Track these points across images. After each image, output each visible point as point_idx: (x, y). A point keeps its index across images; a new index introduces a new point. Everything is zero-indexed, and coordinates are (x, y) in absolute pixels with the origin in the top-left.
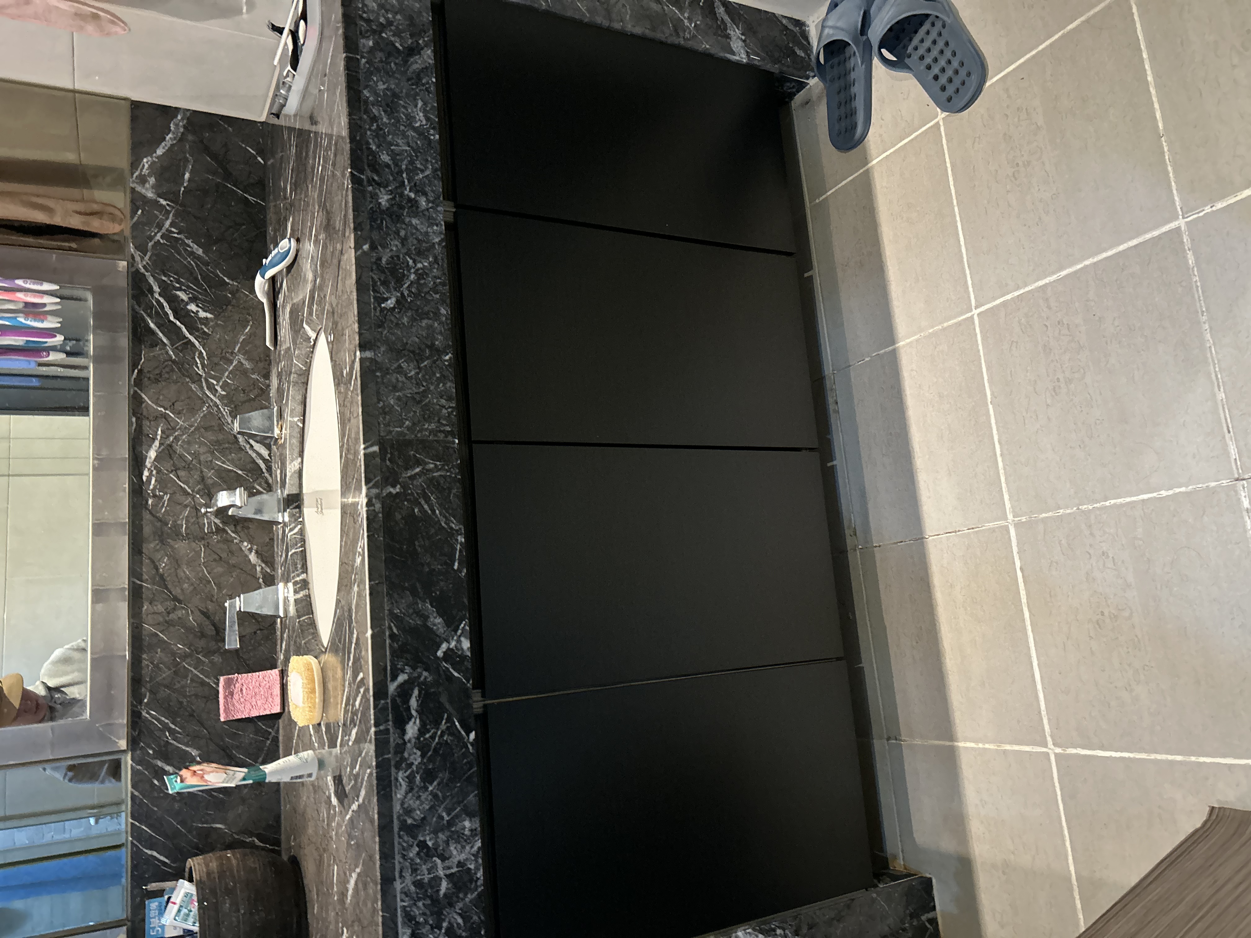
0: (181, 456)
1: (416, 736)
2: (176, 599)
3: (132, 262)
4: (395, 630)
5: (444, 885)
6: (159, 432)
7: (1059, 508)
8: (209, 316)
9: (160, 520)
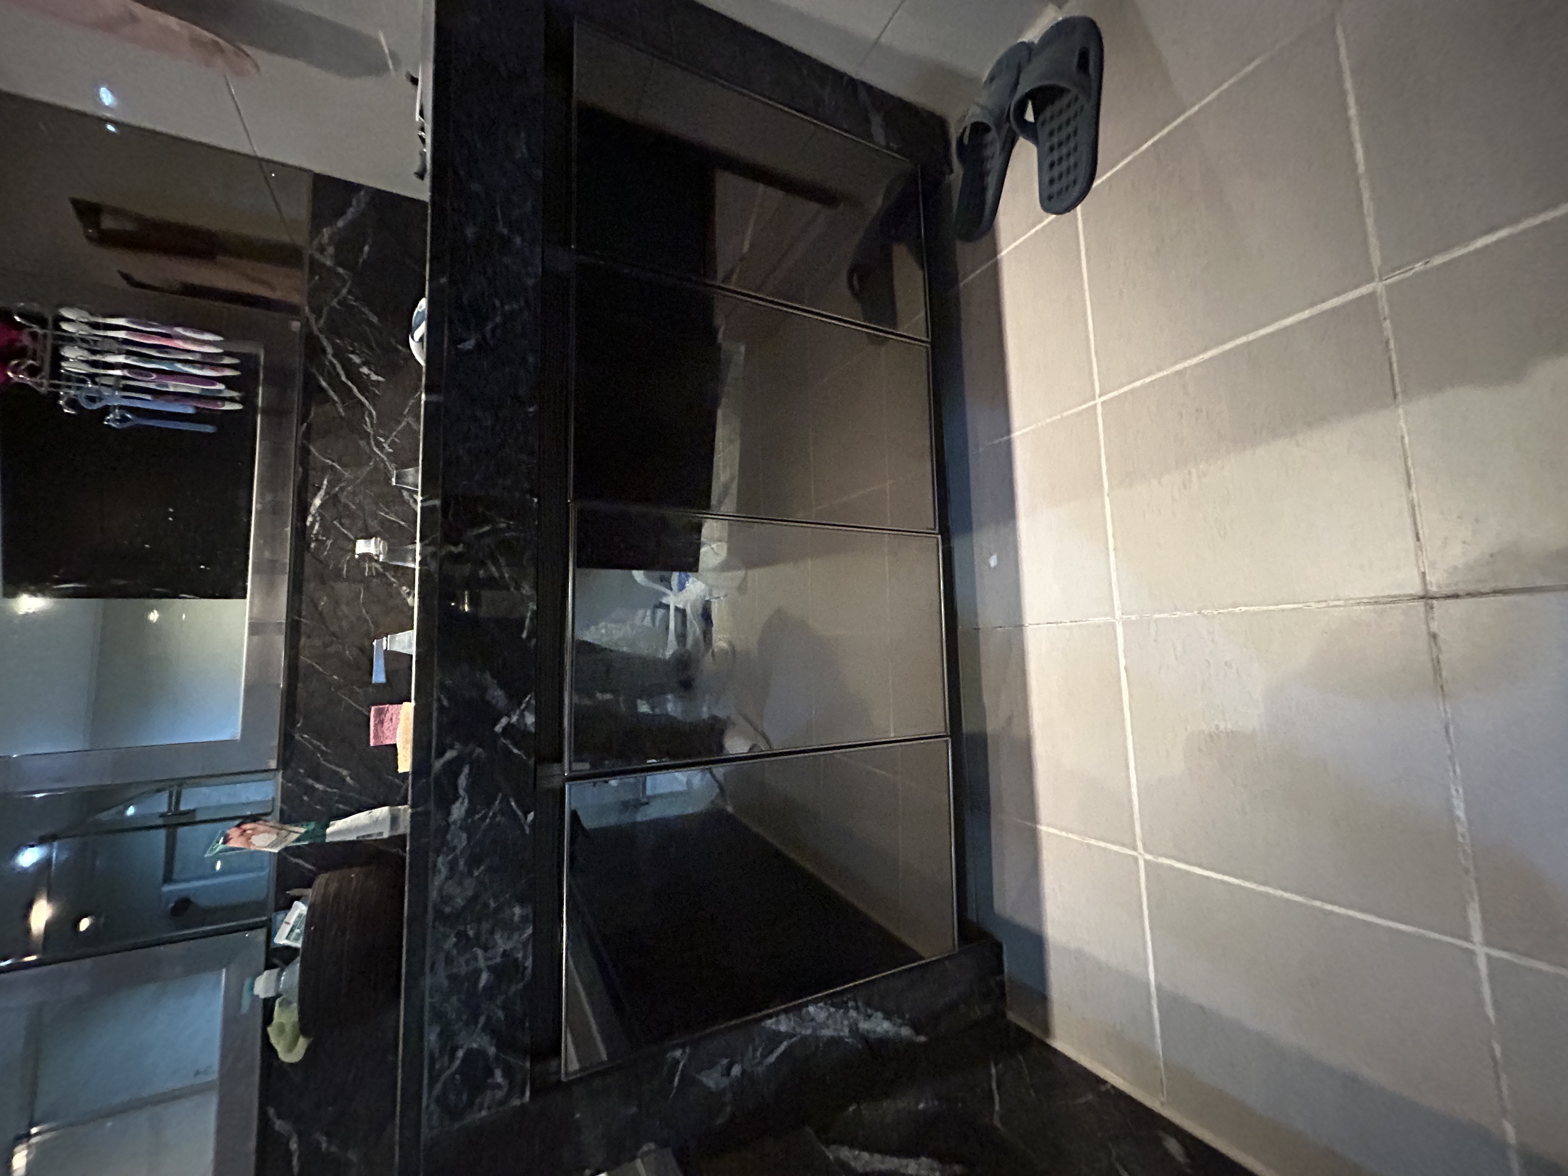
0: (346, 506)
1: (463, 817)
2: (334, 634)
3: (306, 324)
4: (445, 703)
5: (484, 977)
6: (325, 482)
7: (1176, 609)
8: (381, 379)
9: (321, 562)
